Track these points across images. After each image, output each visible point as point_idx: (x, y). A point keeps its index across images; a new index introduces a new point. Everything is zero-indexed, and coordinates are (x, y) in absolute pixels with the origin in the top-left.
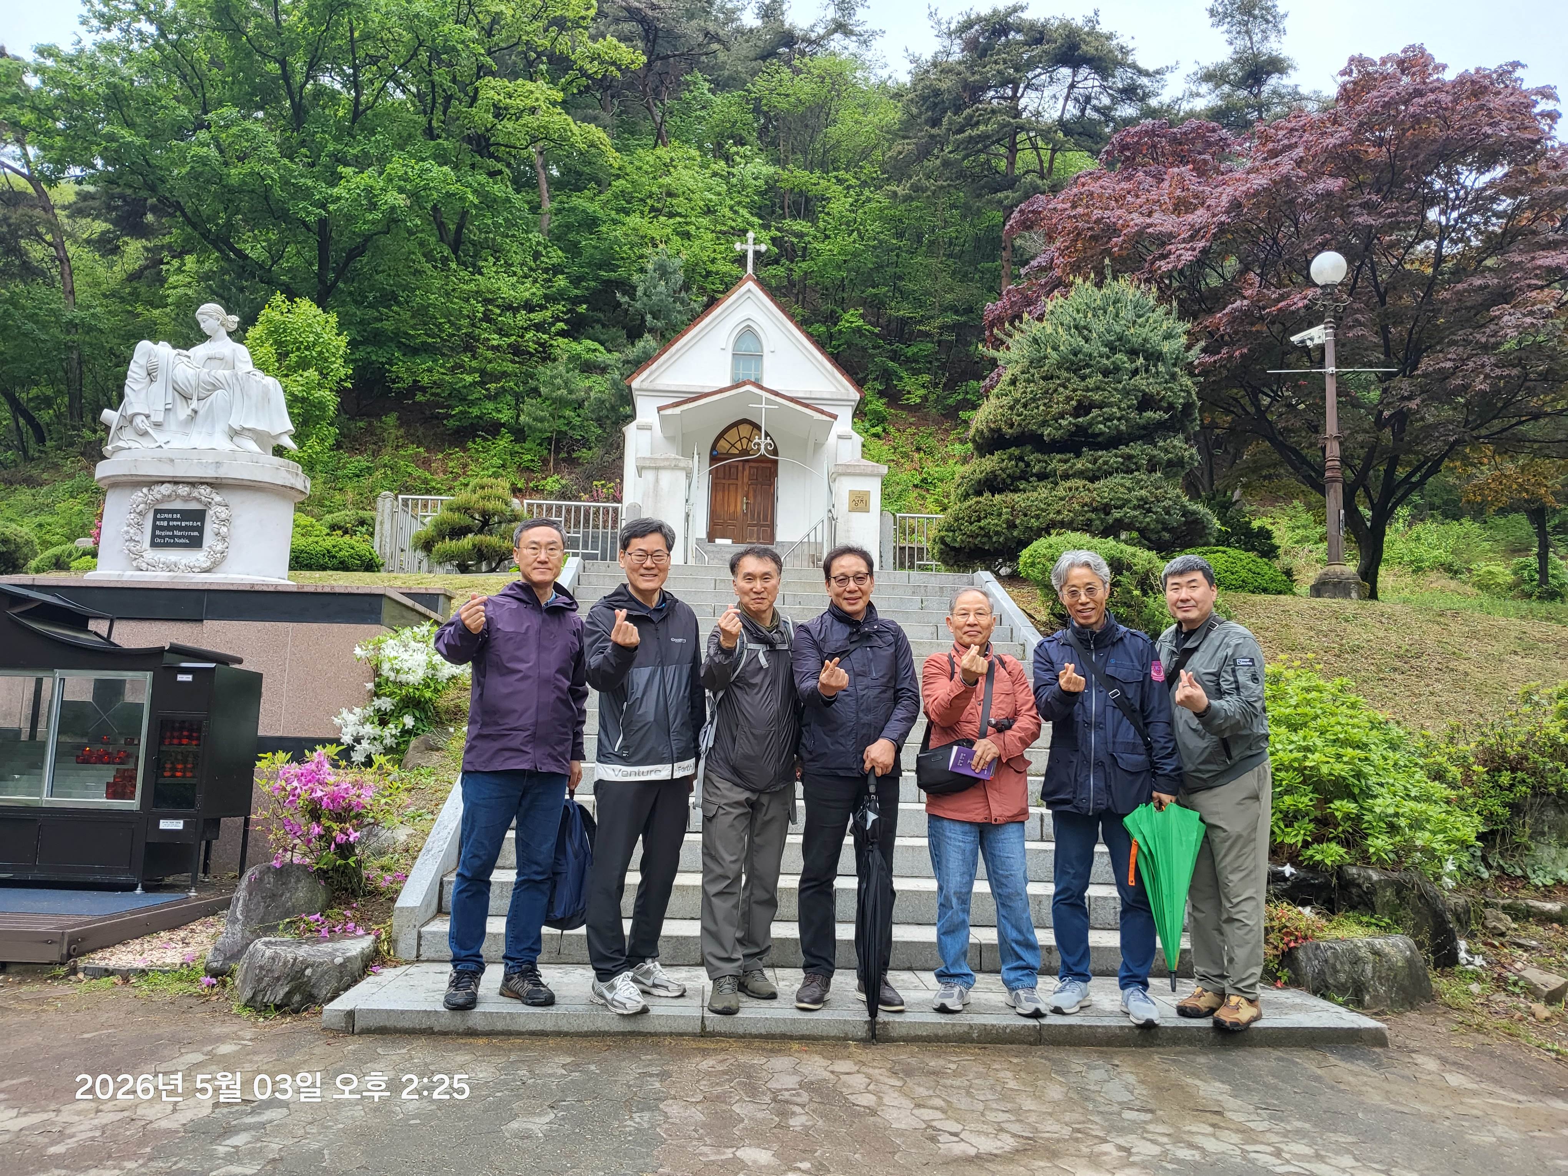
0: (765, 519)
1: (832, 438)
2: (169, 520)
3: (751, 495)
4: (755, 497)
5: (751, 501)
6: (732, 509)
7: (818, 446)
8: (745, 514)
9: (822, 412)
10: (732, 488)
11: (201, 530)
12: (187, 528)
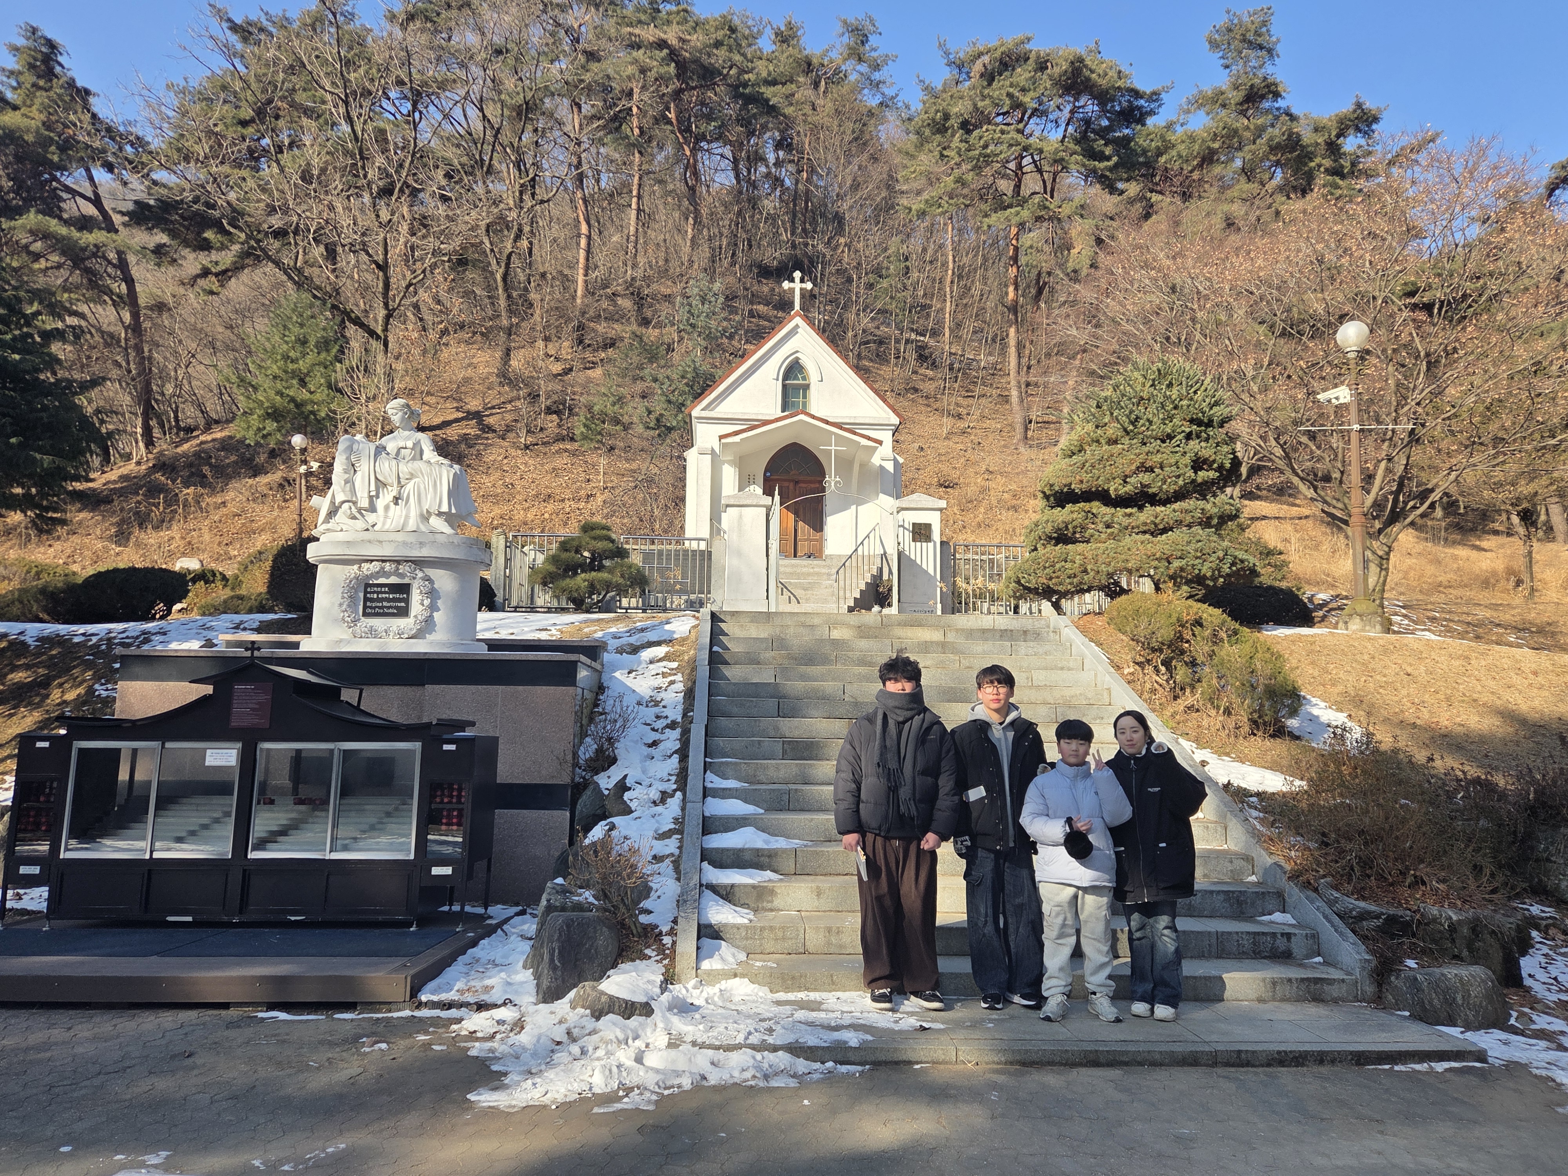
0: (815, 535)
2: (378, 593)
3: (801, 513)
4: (805, 514)
5: (801, 517)
6: (784, 525)
8: (796, 530)
9: (869, 438)
11: (407, 601)
12: (394, 600)
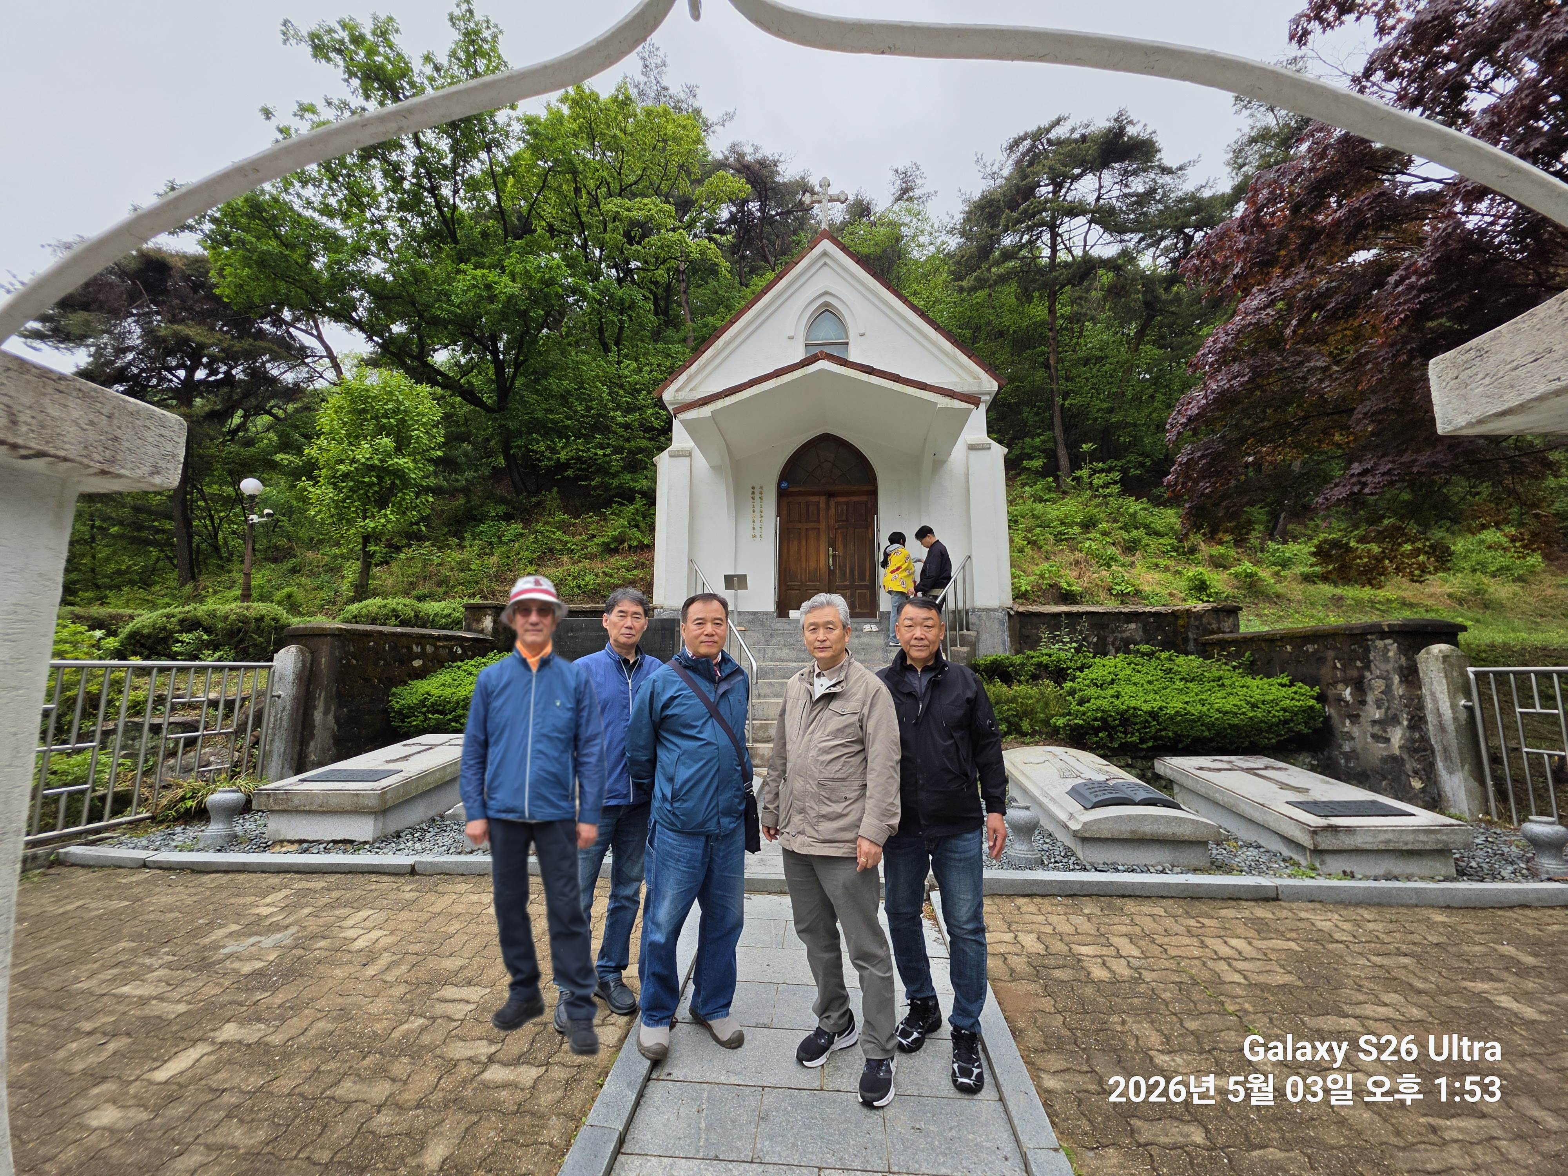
0: (862, 577)
1: (958, 452)
3: (839, 544)
4: (845, 546)
5: (840, 552)
6: (812, 565)
7: (939, 463)
8: (831, 573)
10: (812, 534)
